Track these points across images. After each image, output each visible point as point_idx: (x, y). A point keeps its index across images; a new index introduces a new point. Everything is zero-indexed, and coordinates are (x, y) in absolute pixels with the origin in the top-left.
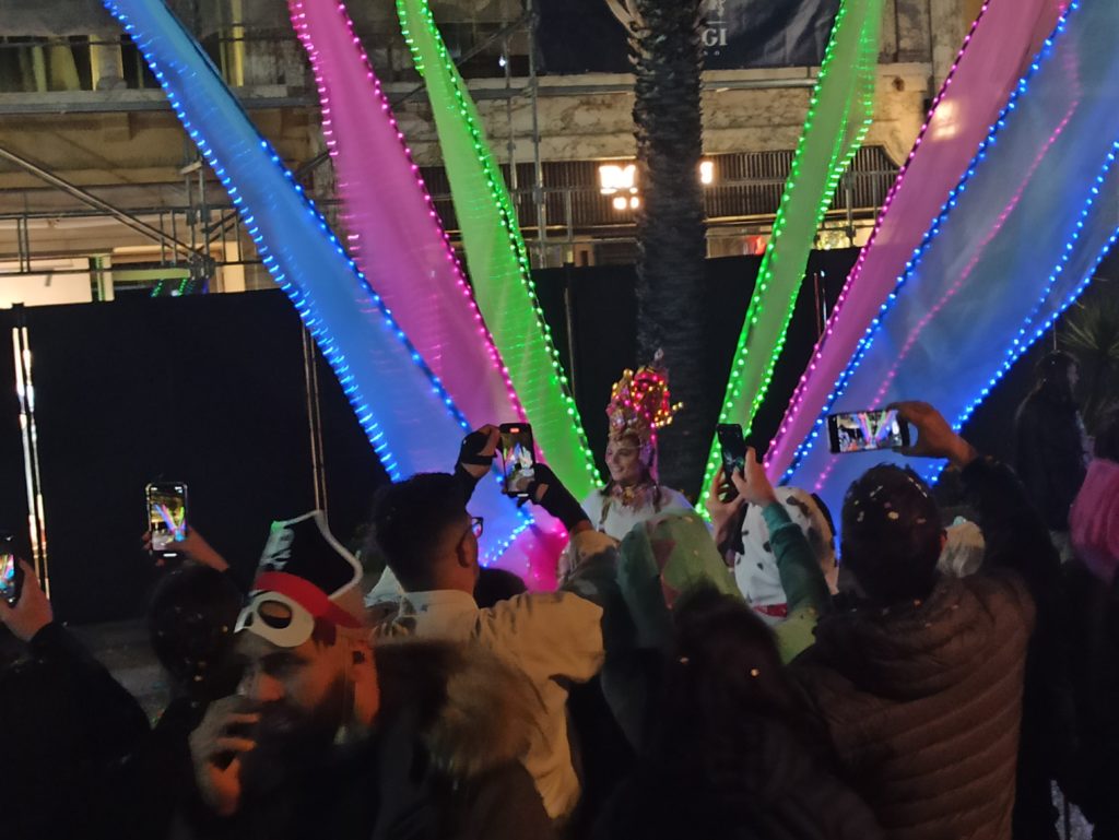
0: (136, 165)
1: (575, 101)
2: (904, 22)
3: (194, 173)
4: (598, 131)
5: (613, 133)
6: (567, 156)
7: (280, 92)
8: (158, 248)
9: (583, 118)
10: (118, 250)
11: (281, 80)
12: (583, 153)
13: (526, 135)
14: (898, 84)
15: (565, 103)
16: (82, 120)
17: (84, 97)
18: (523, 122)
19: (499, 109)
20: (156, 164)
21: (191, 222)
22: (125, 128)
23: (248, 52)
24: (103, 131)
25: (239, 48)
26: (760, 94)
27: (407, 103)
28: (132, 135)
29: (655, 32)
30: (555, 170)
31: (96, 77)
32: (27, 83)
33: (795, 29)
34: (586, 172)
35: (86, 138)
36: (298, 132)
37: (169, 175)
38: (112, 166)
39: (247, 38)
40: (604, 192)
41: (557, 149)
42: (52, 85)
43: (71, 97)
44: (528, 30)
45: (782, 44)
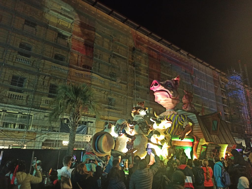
0: (18, 136)
1: (62, 135)
2: (91, 132)
3: (24, 138)
4: (63, 138)
5: (65, 138)
6: (60, 140)
7: (34, 131)
8: (18, 145)
9: (62, 136)
10: (13, 144)
11: (34, 130)
12: (62, 140)
13: (57, 137)
14: (90, 137)
15: (61, 135)
16: (13, 131)
17: (14, 129)
18: (57, 136)
19: (55, 135)
20: (20, 136)
21: (22, 142)
22: (17, 133)
23: (32, 127)
24: (15, 133)
25: (31, 127)
26: (78, 136)
27: (46, 134)
28: (18, 133)
29: (73, 129)
30: (59, 141)
31: (16, 128)
32: (8, 127)
33: (82, 131)
34: (62, 141)
35: (13, 133)
36: (35, 135)
37: (21, 138)
38: (15, 136)
39: (32, 126)
40: (63, 143)
41: (60, 139)
42: (10, 128)
43: (12, 129)
44: (59, 128)
45: (81, 132)
